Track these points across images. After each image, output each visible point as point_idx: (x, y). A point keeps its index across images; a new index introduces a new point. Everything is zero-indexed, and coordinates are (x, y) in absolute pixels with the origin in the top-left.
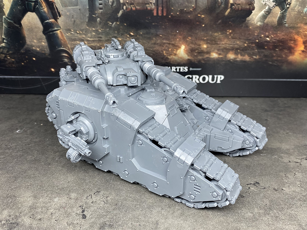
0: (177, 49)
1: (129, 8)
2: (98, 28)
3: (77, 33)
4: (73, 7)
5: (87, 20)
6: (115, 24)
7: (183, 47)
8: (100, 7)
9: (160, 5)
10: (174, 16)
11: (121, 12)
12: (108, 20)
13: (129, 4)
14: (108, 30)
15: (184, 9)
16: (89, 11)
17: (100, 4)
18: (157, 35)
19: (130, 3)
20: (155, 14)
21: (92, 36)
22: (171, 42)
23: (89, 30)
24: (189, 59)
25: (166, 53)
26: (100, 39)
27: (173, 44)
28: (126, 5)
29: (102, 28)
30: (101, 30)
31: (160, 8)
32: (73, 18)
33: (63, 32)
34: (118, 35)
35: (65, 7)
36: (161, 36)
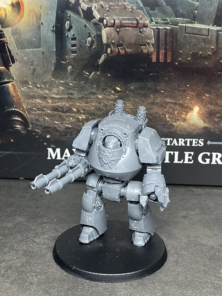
0: (187, 113)
1: (115, 51)
2: (67, 81)
3: (38, 88)
4: (33, 50)
5: (53, 69)
6: (94, 74)
7: (196, 109)
8: (73, 49)
9: (162, 47)
10: (183, 63)
11: (103, 58)
12: (84, 69)
13: (116, 45)
14: (84, 83)
15: (198, 53)
16: (57, 56)
17: (73, 46)
18: (156, 91)
19: (117, 43)
20: (154, 60)
21: (59, 91)
22: (178, 100)
23: (56, 83)
24: (205, 128)
25: (169, 118)
26: (71, 96)
27: (180, 104)
28: (110, 47)
29: (74, 80)
30: (72, 83)
31: (162, 52)
32: (32, 65)
33: (17, 85)
34: (97, 91)
35: (22, 49)
36: (162, 92)
